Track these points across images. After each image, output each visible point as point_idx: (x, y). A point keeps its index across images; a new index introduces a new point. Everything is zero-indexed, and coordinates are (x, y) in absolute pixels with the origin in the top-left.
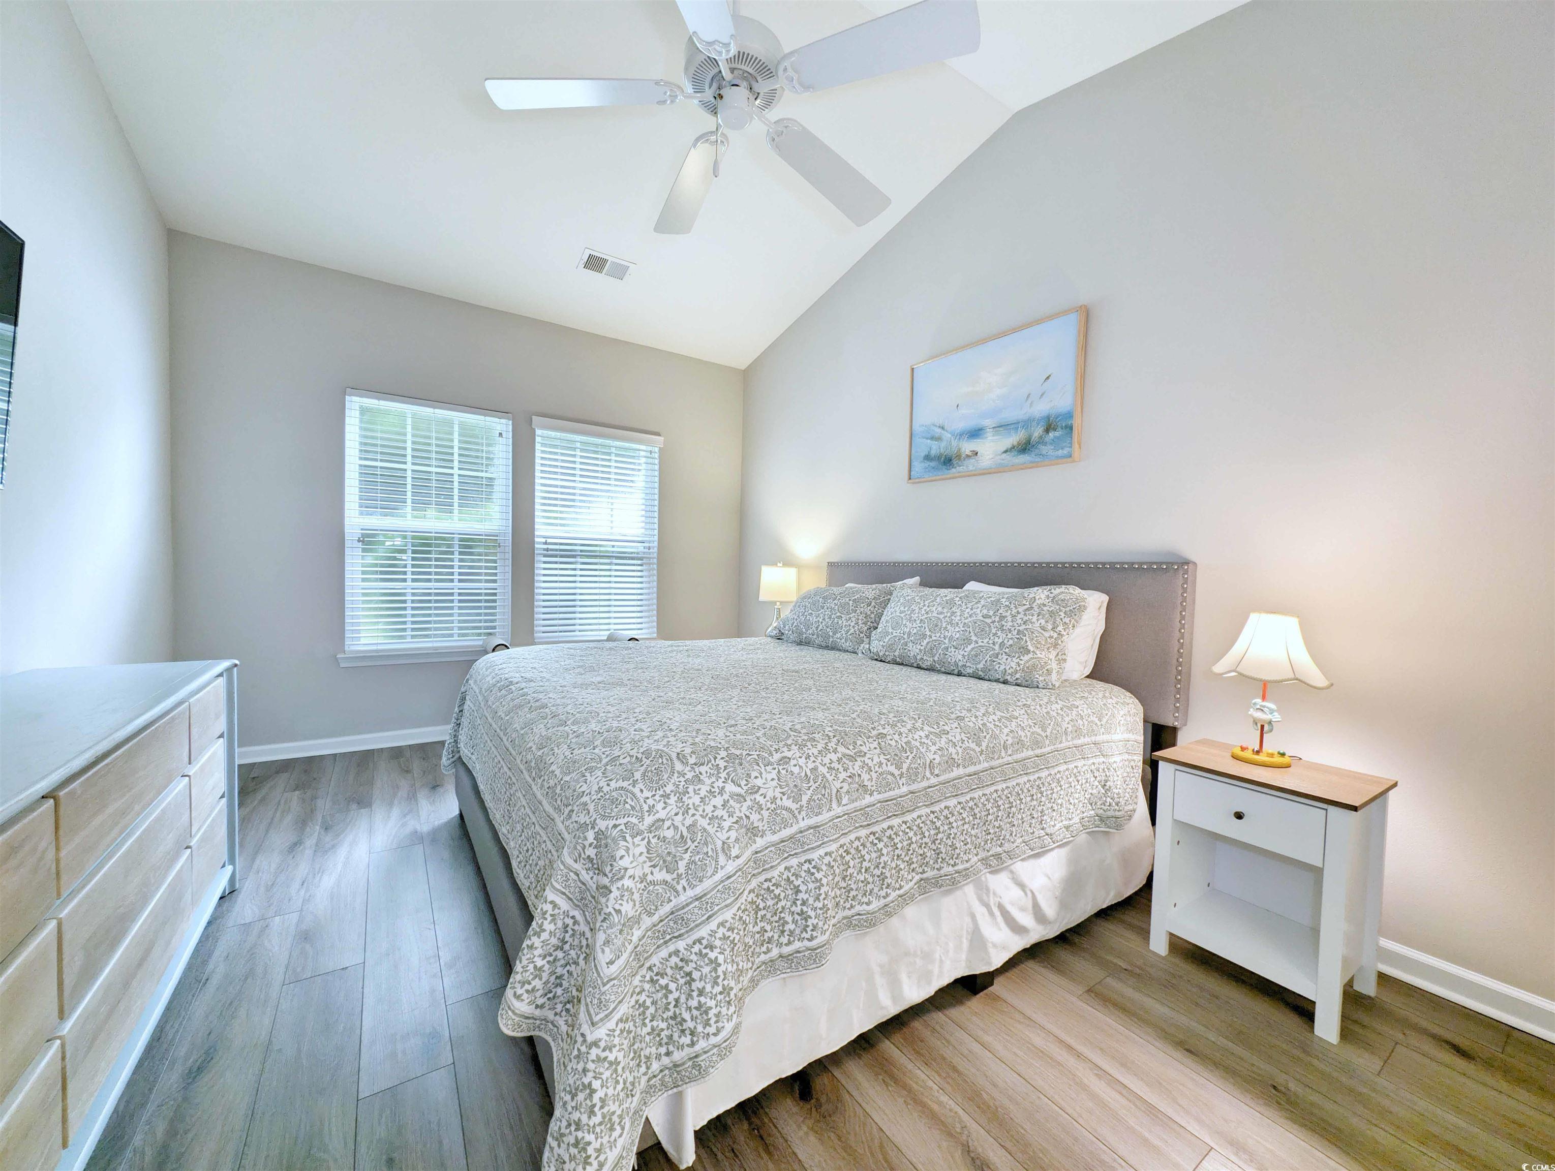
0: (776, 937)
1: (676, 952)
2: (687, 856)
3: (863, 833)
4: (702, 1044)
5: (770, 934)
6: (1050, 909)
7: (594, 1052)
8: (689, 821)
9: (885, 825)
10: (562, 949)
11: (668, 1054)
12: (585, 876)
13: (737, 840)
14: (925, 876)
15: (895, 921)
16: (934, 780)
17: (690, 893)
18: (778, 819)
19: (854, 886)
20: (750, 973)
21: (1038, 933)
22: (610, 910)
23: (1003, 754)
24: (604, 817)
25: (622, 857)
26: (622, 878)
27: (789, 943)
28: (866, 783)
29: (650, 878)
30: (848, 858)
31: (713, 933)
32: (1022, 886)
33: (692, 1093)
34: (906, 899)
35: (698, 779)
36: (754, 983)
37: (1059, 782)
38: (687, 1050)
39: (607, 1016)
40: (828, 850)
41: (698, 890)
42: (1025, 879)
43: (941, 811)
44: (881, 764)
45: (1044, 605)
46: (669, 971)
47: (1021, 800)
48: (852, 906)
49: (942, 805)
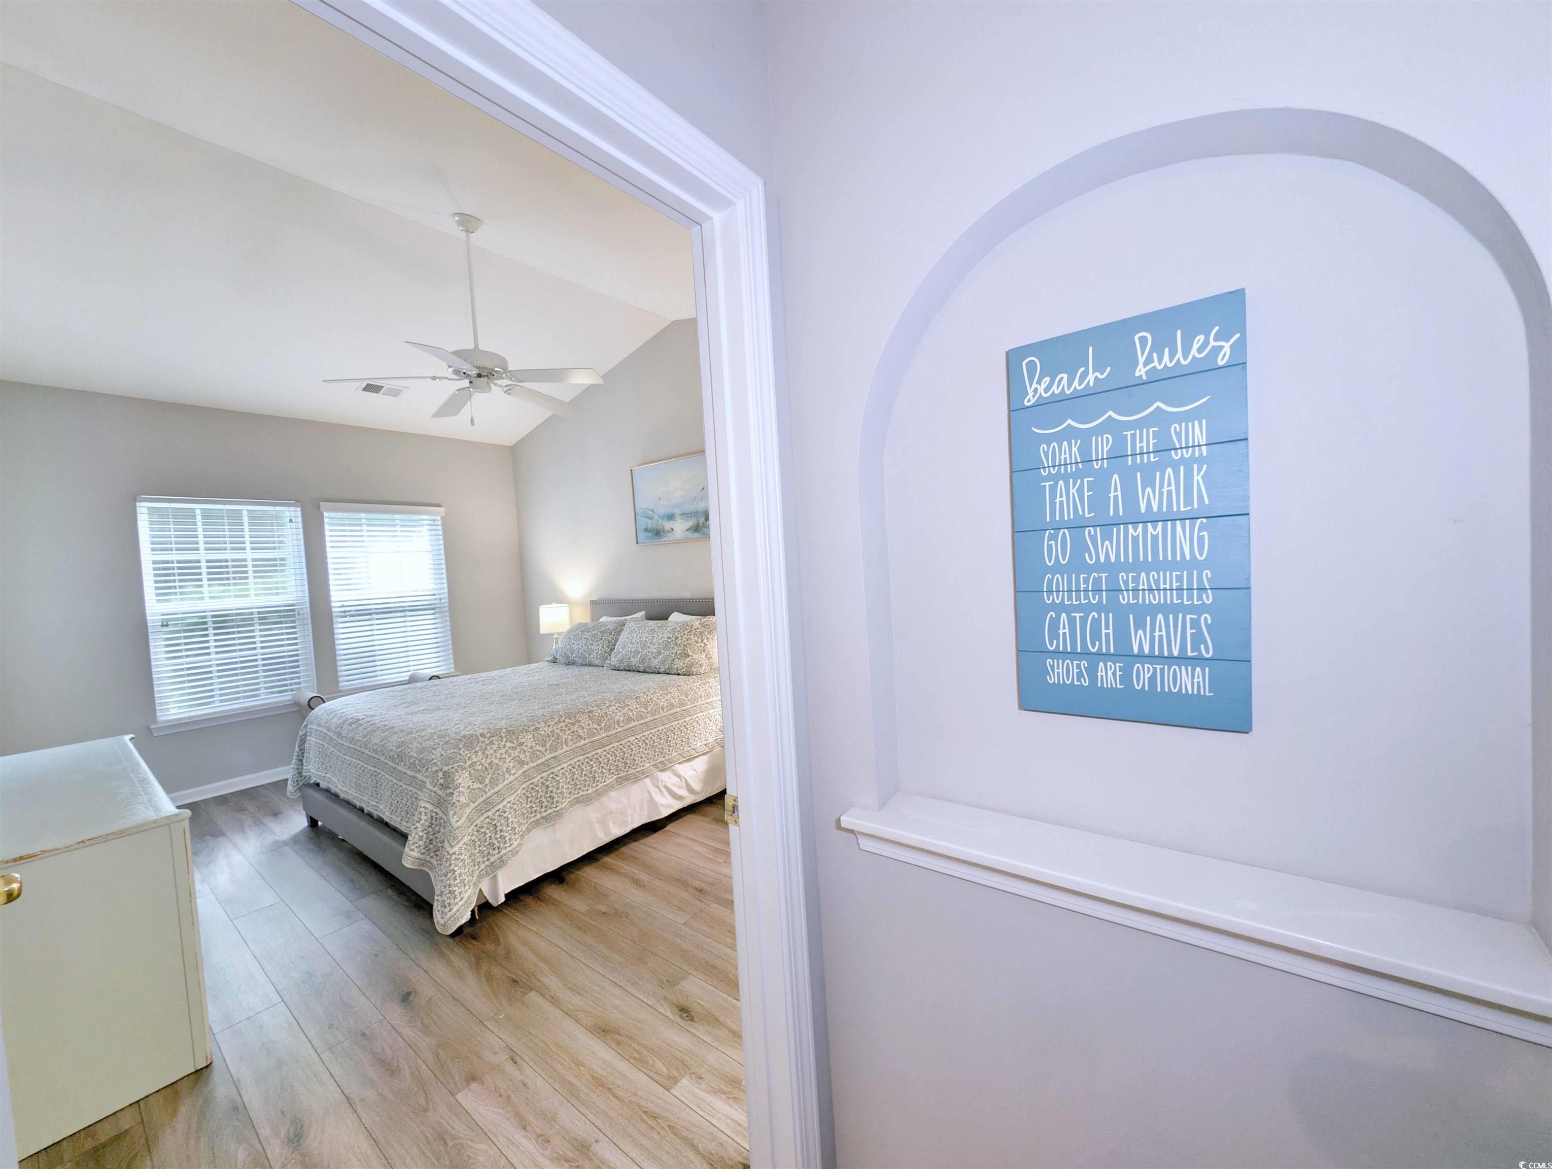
0: (538, 809)
1: (488, 817)
2: (489, 776)
3: (581, 758)
4: (504, 852)
5: (535, 809)
6: (697, 786)
7: (454, 857)
8: (489, 761)
9: (594, 753)
10: (431, 827)
11: (488, 860)
12: (439, 792)
13: (514, 767)
14: (619, 776)
15: (604, 799)
16: (620, 729)
17: (492, 791)
18: (535, 756)
19: (579, 783)
20: (526, 825)
21: (690, 799)
22: (455, 801)
23: (661, 712)
24: (446, 765)
25: (457, 779)
26: (459, 787)
27: (546, 811)
28: (581, 734)
29: (472, 787)
30: (574, 770)
31: (505, 806)
32: (679, 776)
33: (501, 875)
34: (609, 788)
35: (492, 743)
36: (528, 830)
37: (697, 722)
38: (497, 856)
39: (458, 842)
40: (562, 767)
41: (496, 789)
42: (682, 773)
43: (626, 744)
44: (589, 725)
45: (698, 629)
46: (485, 826)
47: (674, 733)
48: (579, 793)
49: (626, 741)
